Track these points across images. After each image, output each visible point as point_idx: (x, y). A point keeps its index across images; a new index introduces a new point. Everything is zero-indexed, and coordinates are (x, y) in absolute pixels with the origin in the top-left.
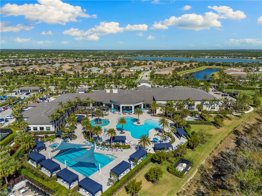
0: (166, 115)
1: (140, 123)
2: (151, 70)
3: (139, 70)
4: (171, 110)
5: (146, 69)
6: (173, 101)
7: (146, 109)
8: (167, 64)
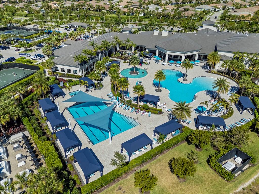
0: (228, 74)
1: (186, 80)
2: (224, 10)
3: (207, 10)
4: (238, 68)
5: (218, 8)
6: (245, 53)
7: (202, 61)
8: (249, 4)
